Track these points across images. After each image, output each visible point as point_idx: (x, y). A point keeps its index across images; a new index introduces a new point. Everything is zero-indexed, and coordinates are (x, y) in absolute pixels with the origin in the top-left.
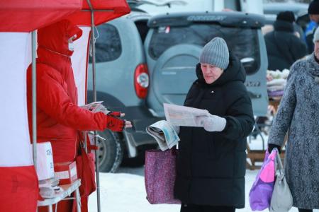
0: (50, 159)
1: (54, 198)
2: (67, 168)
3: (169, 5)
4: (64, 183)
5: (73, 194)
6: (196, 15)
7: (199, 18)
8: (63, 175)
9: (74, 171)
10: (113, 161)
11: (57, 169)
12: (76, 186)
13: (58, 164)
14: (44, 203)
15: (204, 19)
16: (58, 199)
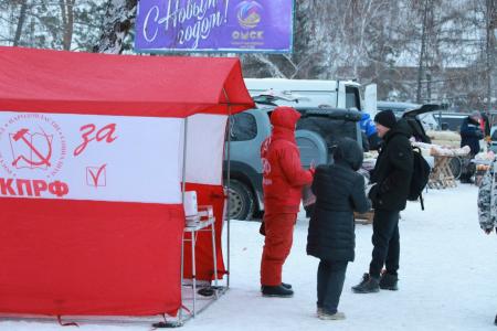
0: (195, 202)
1: (195, 227)
2: (206, 209)
3: (297, 101)
4: (204, 219)
5: (210, 226)
6: (312, 109)
7: (313, 112)
8: (204, 214)
9: (211, 212)
10: (247, 212)
11: (199, 210)
12: (212, 221)
13: (201, 207)
14: (189, 230)
15: (317, 112)
16: (198, 228)
